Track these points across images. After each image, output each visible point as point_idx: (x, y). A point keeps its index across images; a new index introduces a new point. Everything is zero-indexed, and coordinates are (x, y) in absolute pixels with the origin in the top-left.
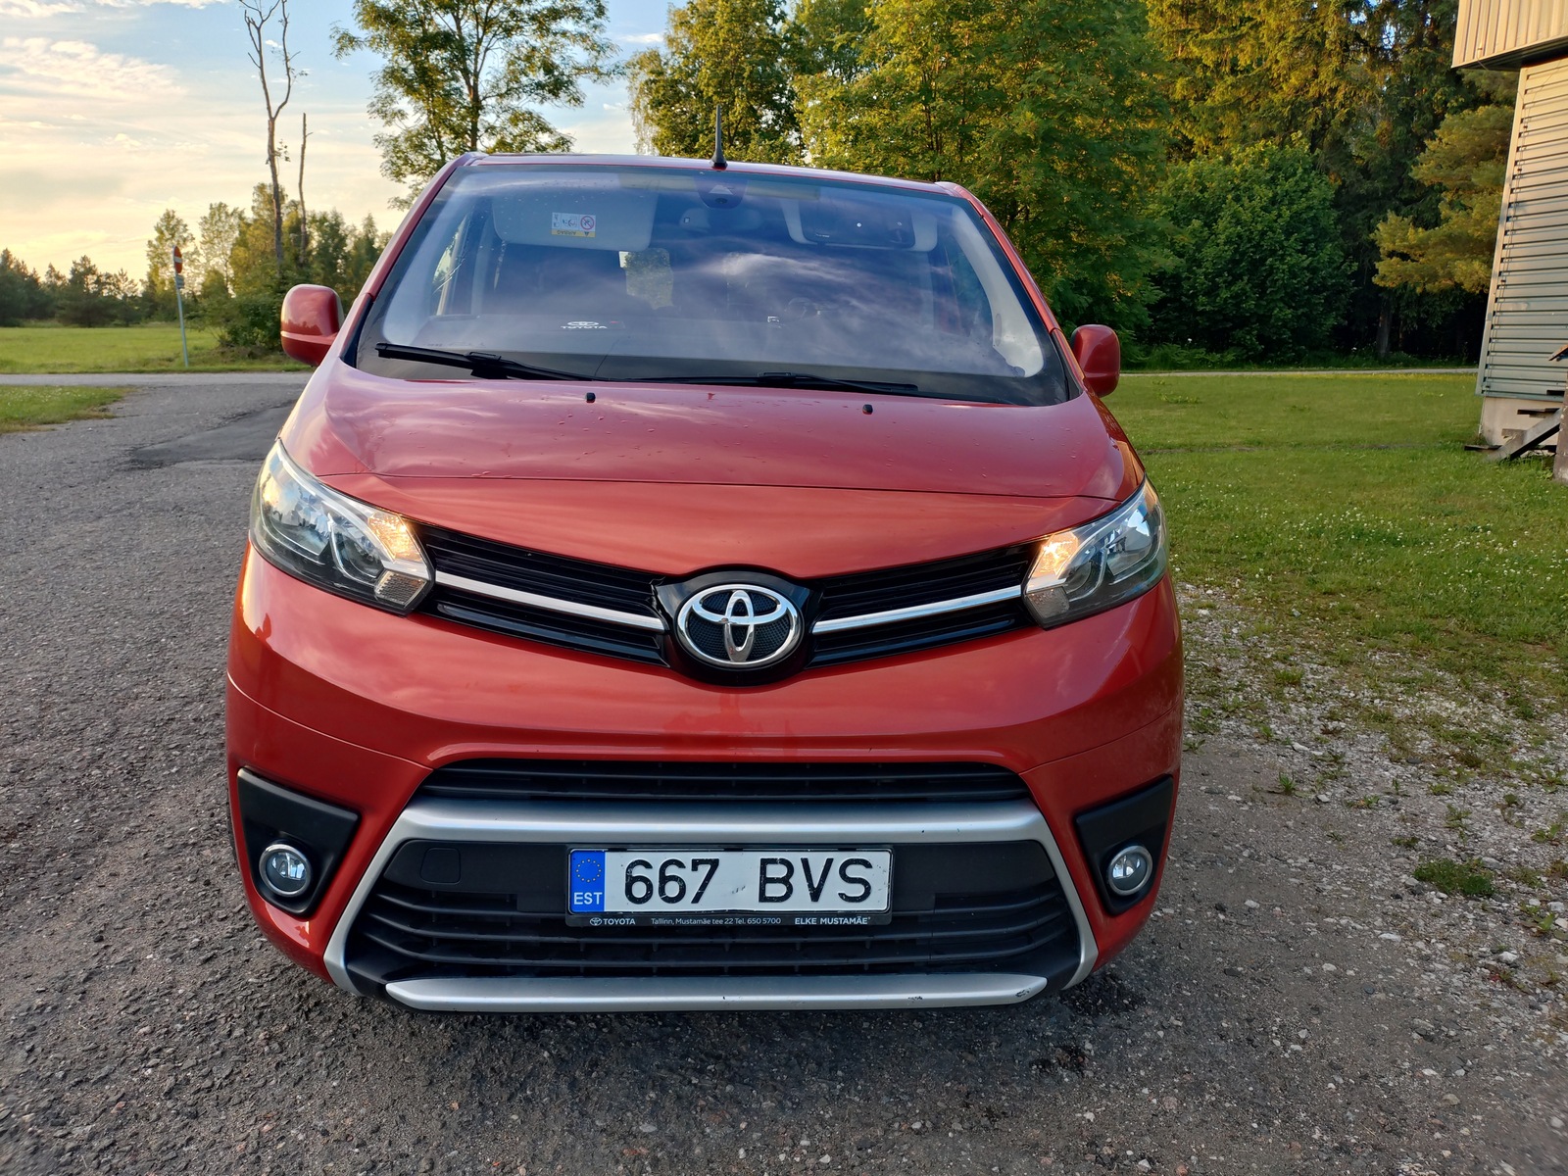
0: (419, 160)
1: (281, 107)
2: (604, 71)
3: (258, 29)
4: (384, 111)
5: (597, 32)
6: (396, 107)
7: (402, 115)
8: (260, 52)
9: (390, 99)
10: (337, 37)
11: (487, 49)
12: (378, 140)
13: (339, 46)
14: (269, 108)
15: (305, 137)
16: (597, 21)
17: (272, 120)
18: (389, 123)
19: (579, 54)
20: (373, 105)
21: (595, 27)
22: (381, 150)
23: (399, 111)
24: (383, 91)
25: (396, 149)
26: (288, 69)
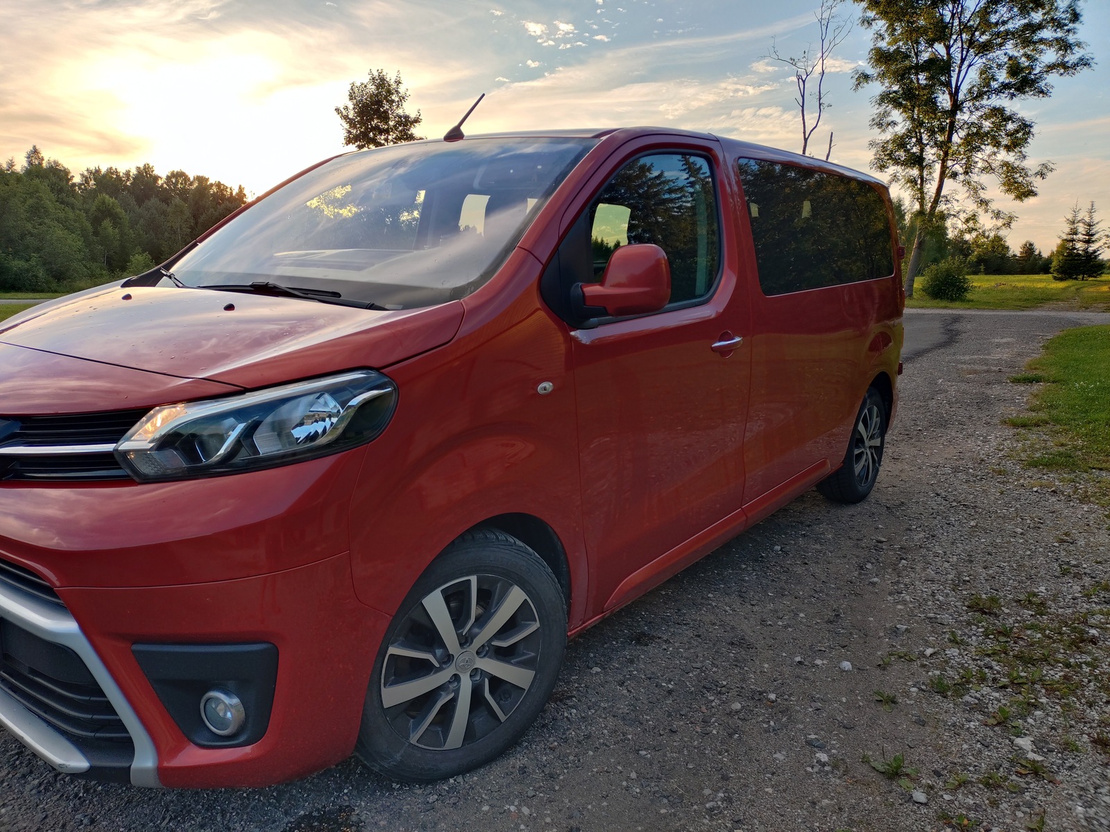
0: (902, 154)
1: (812, 131)
2: (1069, 65)
3: (804, 82)
4: (881, 123)
5: (1071, 35)
6: (890, 119)
7: (895, 124)
8: (803, 97)
9: (886, 114)
10: (856, 77)
11: (970, 66)
12: (872, 144)
13: (857, 83)
14: (804, 133)
15: (830, 148)
16: (1071, 26)
17: (806, 140)
18: (884, 131)
19: (1050, 56)
20: (873, 120)
21: (1068, 31)
22: (874, 151)
23: (892, 122)
24: (882, 109)
25: (884, 149)
26: (820, 105)
